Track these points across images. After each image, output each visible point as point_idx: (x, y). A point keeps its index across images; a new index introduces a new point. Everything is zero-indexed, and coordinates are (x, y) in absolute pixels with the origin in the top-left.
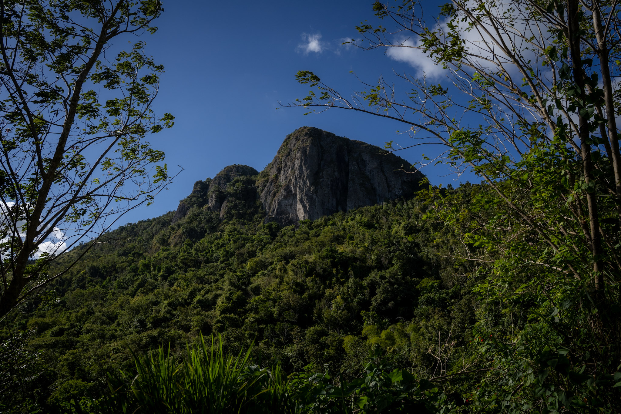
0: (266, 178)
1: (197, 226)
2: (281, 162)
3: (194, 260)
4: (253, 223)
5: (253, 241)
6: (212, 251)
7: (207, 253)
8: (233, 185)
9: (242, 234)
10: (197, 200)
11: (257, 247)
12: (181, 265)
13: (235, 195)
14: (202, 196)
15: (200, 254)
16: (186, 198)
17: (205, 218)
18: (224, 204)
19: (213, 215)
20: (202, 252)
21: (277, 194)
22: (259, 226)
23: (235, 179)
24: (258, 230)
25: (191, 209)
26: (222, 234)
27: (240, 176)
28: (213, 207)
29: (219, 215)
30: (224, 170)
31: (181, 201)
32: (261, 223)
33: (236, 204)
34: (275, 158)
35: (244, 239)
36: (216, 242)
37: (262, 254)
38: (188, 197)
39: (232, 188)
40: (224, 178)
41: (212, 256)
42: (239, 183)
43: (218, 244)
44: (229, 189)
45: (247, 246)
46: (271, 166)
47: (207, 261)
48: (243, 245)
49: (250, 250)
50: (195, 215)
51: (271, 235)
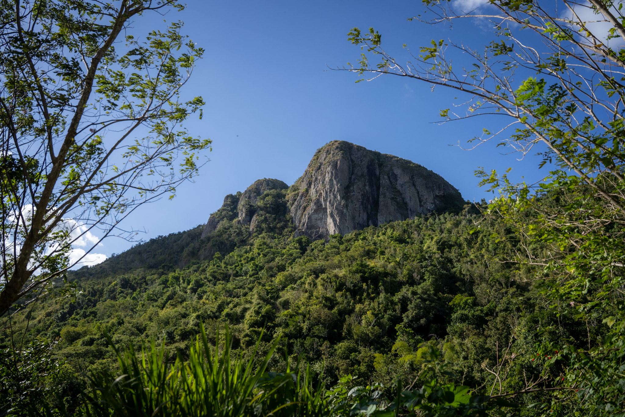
0: (296, 192)
1: (227, 239)
2: (312, 176)
3: (223, 274)
4: (283, 237)
5: (284, 254)
6: (242, 264)
7: (236, 266)
8: (263, 199)
9: (272, 247)
10: (227, 213)
11: (286, 261)
12: (210, 278)
13: (265, 209)
14: (232, 210)
15: (229, 267)
16: (216, 211)
17: (235, 232)
18: (254, 218)
19: (243, 229)
20: (231, 265)
21: (307, 208)
22: (289, 240)
23: (265, 192)
24: (288, 244)
25: (221, 222)
26: (252, 247)
27: (270, 189)
28: (243, 220)
29: (249, 228)
30: (255, 184)
31: (211, 215)
32: (291, 238)
33: (266, 218)
34: (306, 172)
35: (274, 253)
36: (246, 255)
37: (292, 268)
38: (219, 211)
39: (262, 201)
40: (255, 192)
41: (241, 269)
42: (270, 197)
43: (248, 257)
44: (260, 203)
45: (277, 260)
46: (301, 180)
47: (237, 275)
48: (273, 259)
49: (280, 264)
50: (225, 229)
51: (300, 249)
